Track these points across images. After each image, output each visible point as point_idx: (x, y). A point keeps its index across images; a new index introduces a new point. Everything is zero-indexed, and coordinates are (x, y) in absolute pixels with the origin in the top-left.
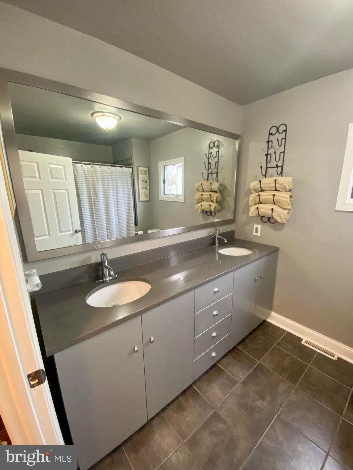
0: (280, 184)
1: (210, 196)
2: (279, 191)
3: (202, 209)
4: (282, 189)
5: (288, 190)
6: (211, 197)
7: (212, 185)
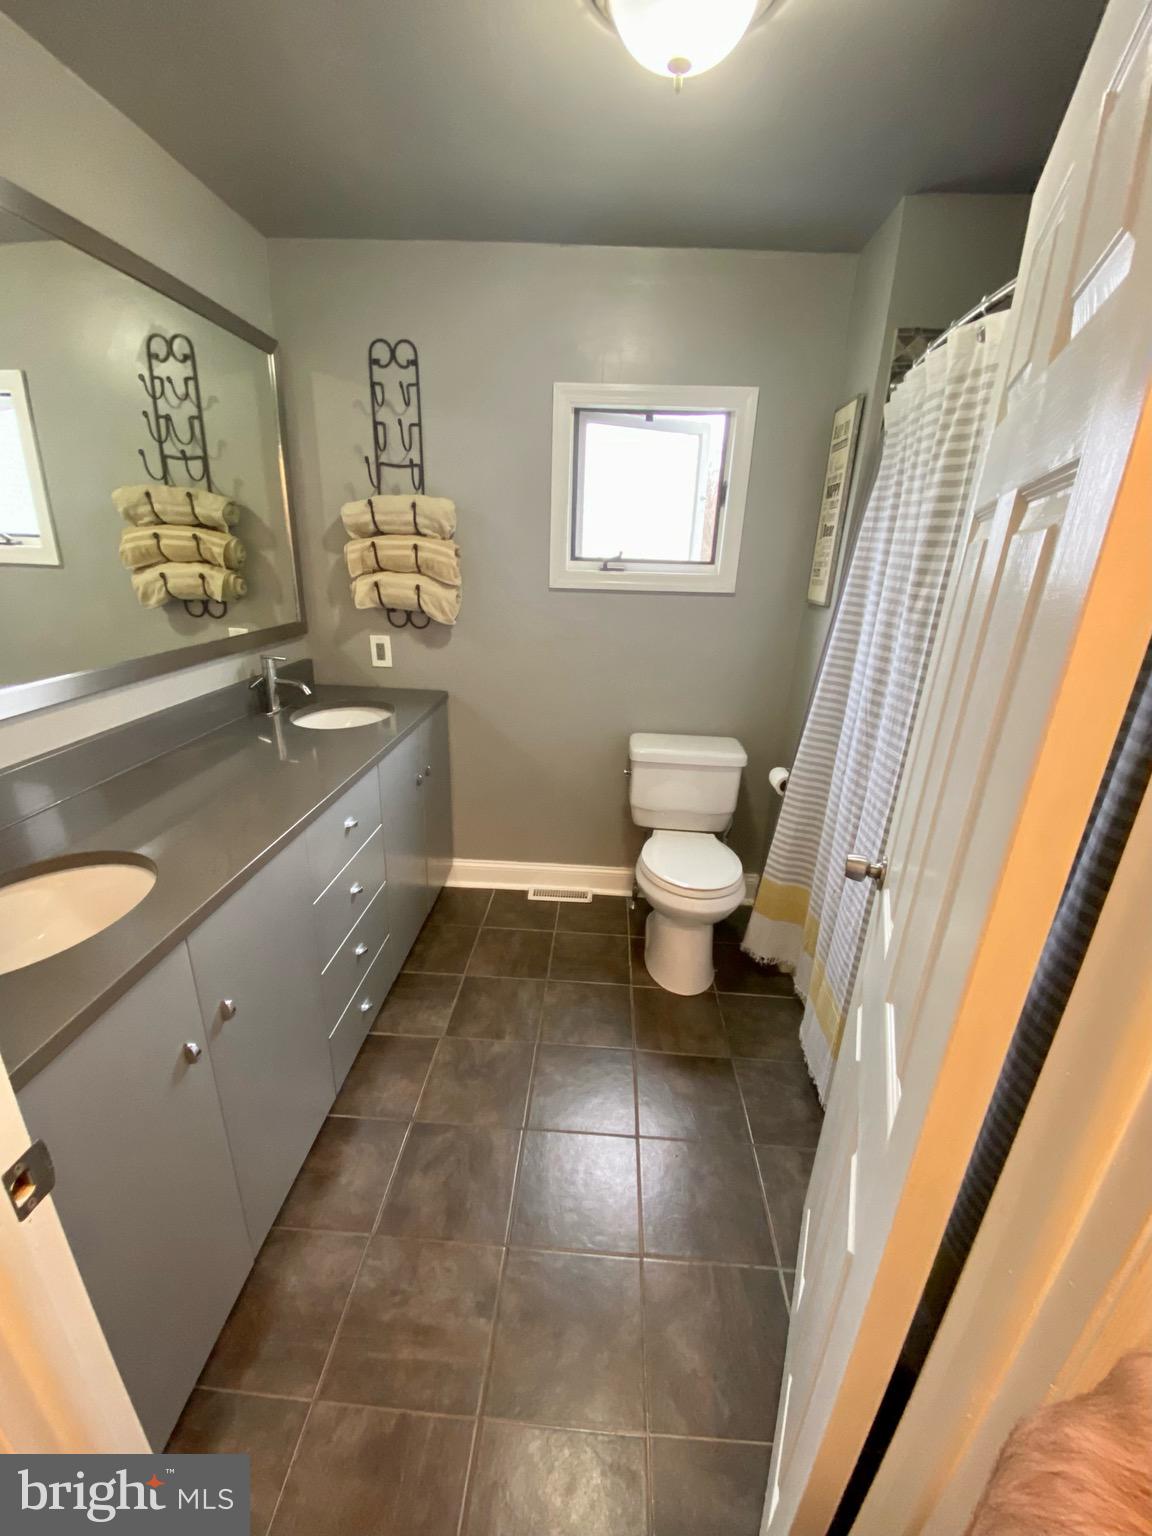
0: (426, 517)
1: (193, 543)
2: (425, 535)
3: (168, 592)
4: (434, 532)
5: (449, 536)
6: (202, 546)
7: (195, 503)
